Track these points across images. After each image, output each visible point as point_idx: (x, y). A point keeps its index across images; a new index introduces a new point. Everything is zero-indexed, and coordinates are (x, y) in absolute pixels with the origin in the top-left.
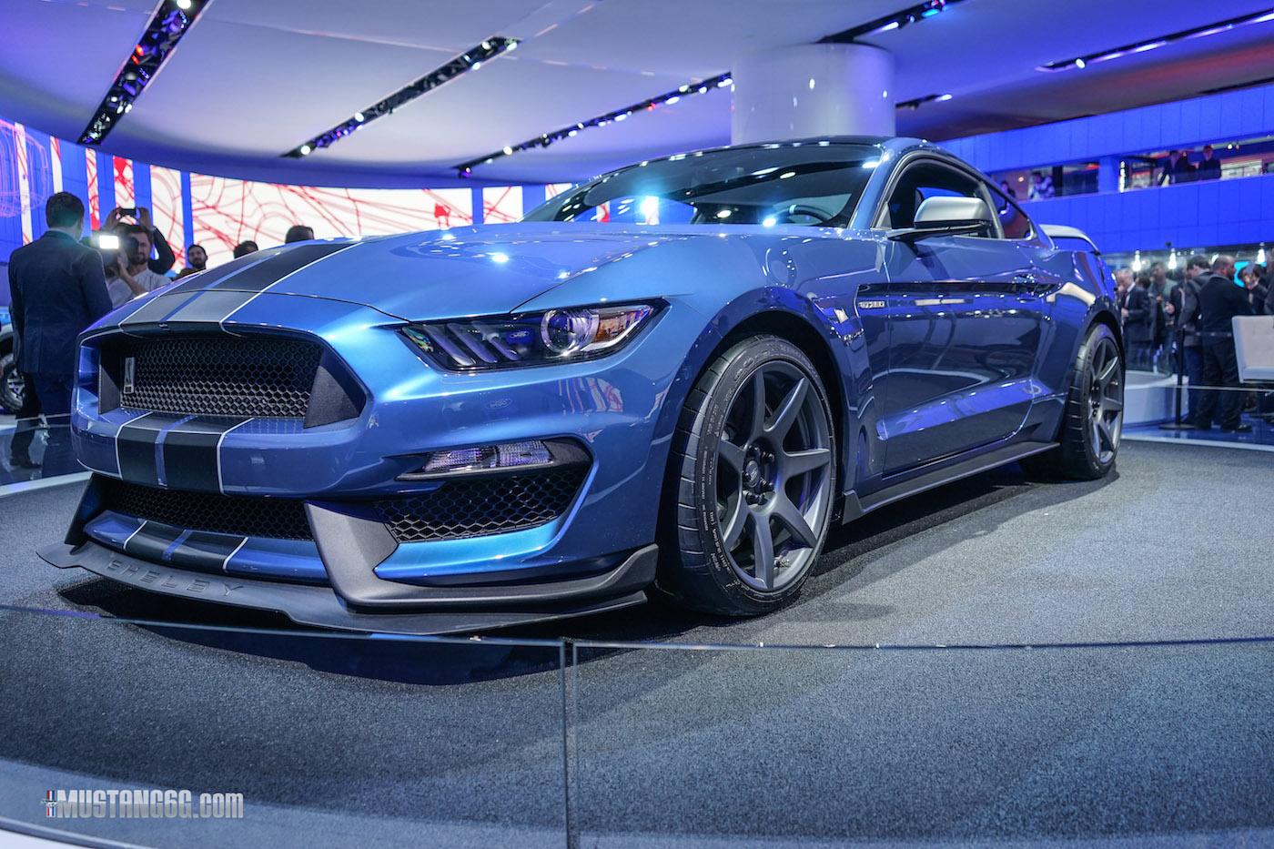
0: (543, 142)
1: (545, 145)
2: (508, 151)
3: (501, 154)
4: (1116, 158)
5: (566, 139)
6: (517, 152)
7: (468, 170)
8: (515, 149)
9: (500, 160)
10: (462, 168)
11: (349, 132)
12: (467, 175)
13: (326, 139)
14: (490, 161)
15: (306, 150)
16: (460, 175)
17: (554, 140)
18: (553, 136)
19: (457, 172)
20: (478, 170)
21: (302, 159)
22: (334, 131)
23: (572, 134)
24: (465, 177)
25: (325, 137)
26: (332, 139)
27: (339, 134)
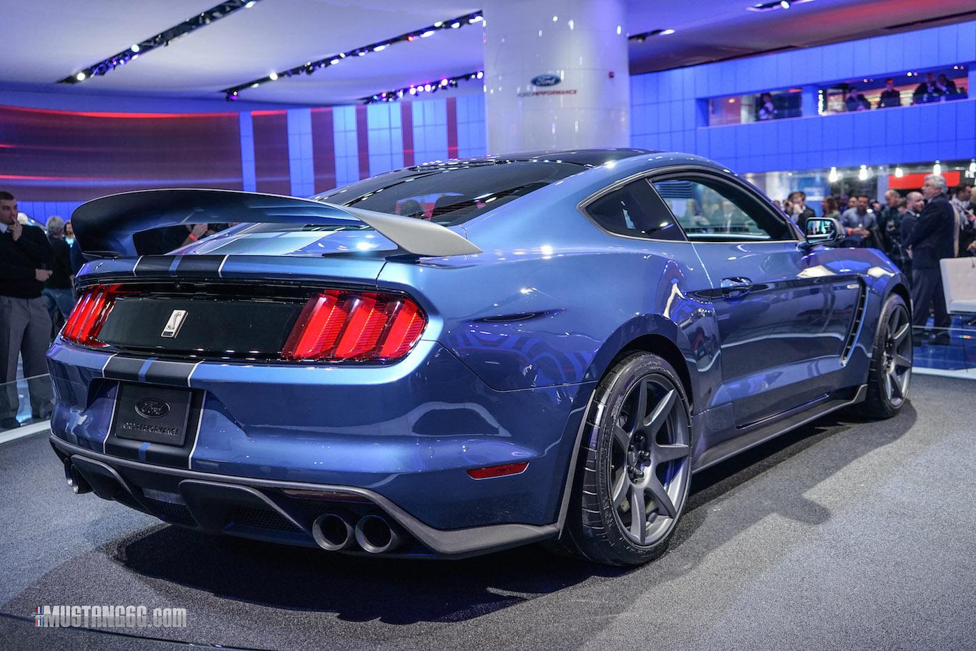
0: (308, 70)
1: (309, 72)
2: (274, 76)
3: (267, 79)
4: (816, 87)
5: (329, 67)
6: (282, 78)
7: (235, 93)
8: (280, 75)
9: (266, 85)
10: (230, 92)
11: (125, 61)
12: (234, 98)
13: (102, 67)
14: (256, 86)
15: (81, 77)
16: (228, 98)
17: (317, 67)
18: (317, 64)
19: (225, 95)
20: (244, 94)
21: (76, 85)
22: (110, 60)
23: (334, 62)
24: (232, 100)
25: (101, 66)
26: (108, 68)
27: (115, 63)
